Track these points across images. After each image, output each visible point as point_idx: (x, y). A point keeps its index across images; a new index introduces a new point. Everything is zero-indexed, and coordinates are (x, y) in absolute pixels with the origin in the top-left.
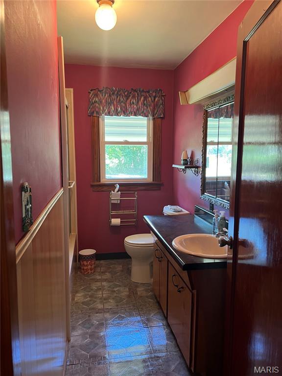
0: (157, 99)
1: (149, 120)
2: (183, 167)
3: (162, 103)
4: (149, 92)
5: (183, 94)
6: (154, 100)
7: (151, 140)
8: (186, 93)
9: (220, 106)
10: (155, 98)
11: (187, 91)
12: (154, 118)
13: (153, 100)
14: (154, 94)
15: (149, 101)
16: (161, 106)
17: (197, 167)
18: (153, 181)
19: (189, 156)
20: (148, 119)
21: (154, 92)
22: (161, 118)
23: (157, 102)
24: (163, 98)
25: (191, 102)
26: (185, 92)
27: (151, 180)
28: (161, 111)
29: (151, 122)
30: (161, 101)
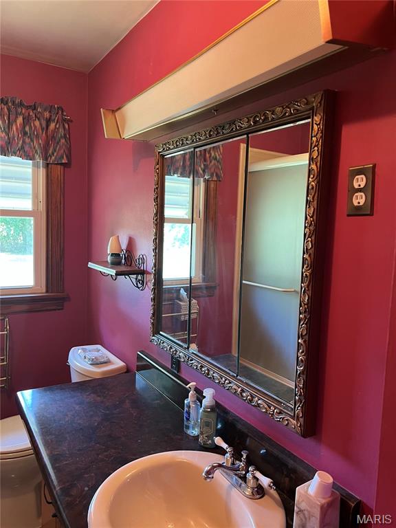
0: (52, 126)
1: (36, 166)
2: (113, 272)
3: (65, 135)
4: (35, 108)
5: (110, 116)
6: (48, 126)
7: (42, 207)
8: (117, 114)
9: (195, 148)
10: (48, 121)
11: (119, 109)
12: (48, 164)
13: (44, 125)
14: (47, 114)
15: (35, 127)
16: (63, 141)
17: (143, 273)
18: (47, 292)
19: (124, 247)
20: (34, 165)
21: (45, 110)
22: (62, 164)
23: (53, 131)
24: (67, 126)
25: (127, 135)
26: (114, 112)
27: (42, 290)
28: (62, 151)
29: (42, 172)
30: (61, 131)
